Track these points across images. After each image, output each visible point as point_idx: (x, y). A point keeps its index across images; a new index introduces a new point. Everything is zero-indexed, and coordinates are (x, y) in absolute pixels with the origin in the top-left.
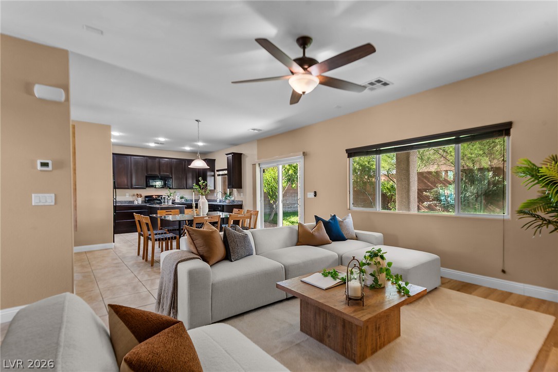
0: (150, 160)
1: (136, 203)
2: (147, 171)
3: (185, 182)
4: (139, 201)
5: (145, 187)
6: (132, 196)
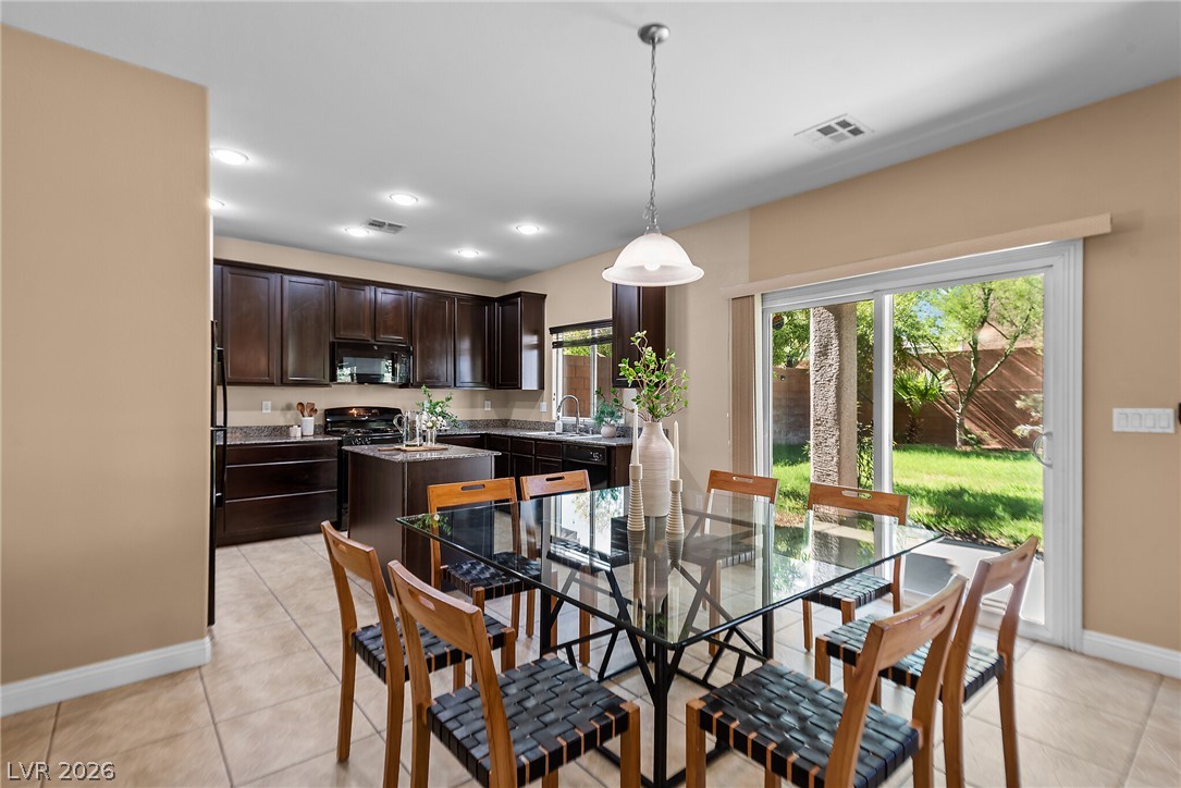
0: (343, 292)
1: (296, 434)
2: (334, 329)
3: (451, 367)
4: (305, 430)
5: (327, 381)
6: (283, 410)
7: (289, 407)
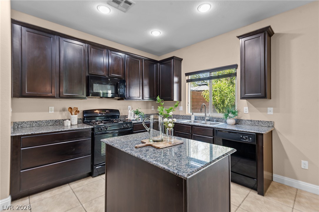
1: (68, 124)
2: (88, 70)
3: (141, 91)
4: (73, 122)
5: (85, 96)
6: (60, 111)
7: (64, 110)
